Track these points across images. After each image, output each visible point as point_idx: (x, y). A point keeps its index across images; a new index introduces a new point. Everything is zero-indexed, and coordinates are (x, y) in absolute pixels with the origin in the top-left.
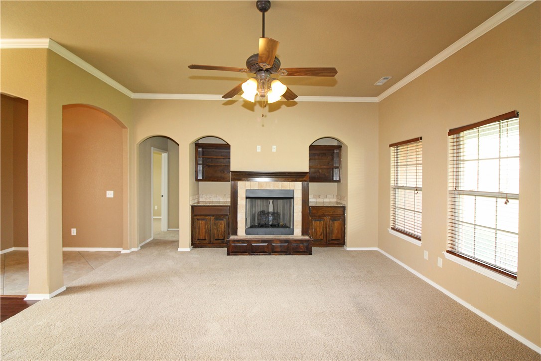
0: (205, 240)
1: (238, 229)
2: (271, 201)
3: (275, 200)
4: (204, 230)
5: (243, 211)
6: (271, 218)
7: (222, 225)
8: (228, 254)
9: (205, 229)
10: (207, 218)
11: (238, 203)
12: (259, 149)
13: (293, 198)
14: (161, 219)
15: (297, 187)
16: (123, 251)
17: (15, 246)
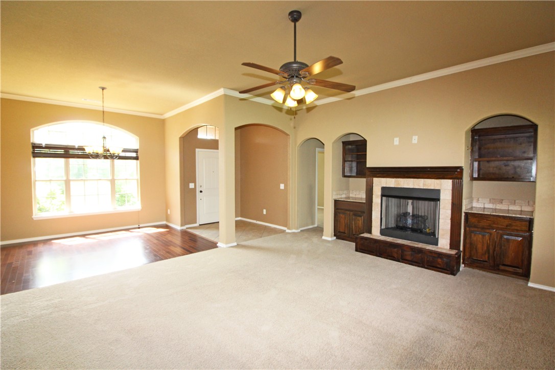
0: (345, 233)
1: (373, 228)
2: (410, 202)
3: (415, 201)
4: (344, 225)
5: (377, 210)
6: (410, 221)
7: (360, 221)
8: (357, 250)
9: (345, 222)
10: (347, 212)
11: (373, 201)
12: (396, 141)
13: (439, 200)
14: (323, 209)
15: (445, 187)
16: (288, 231)
17: (241, 217)
